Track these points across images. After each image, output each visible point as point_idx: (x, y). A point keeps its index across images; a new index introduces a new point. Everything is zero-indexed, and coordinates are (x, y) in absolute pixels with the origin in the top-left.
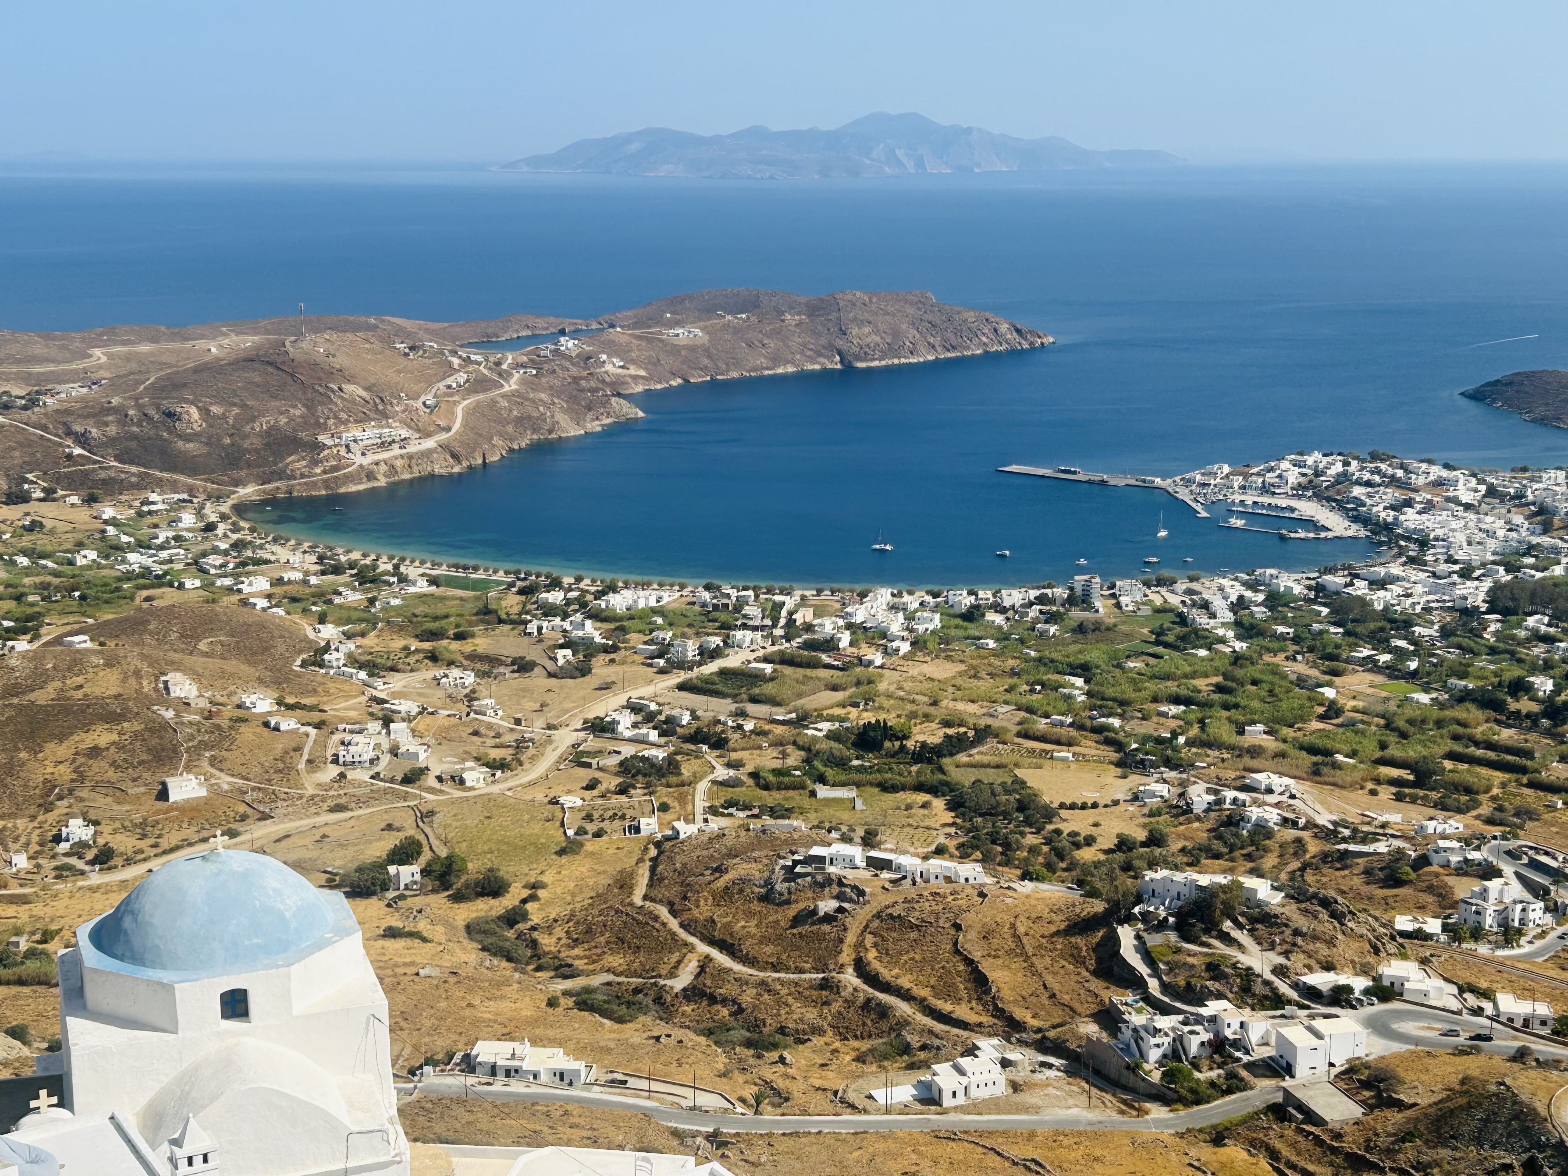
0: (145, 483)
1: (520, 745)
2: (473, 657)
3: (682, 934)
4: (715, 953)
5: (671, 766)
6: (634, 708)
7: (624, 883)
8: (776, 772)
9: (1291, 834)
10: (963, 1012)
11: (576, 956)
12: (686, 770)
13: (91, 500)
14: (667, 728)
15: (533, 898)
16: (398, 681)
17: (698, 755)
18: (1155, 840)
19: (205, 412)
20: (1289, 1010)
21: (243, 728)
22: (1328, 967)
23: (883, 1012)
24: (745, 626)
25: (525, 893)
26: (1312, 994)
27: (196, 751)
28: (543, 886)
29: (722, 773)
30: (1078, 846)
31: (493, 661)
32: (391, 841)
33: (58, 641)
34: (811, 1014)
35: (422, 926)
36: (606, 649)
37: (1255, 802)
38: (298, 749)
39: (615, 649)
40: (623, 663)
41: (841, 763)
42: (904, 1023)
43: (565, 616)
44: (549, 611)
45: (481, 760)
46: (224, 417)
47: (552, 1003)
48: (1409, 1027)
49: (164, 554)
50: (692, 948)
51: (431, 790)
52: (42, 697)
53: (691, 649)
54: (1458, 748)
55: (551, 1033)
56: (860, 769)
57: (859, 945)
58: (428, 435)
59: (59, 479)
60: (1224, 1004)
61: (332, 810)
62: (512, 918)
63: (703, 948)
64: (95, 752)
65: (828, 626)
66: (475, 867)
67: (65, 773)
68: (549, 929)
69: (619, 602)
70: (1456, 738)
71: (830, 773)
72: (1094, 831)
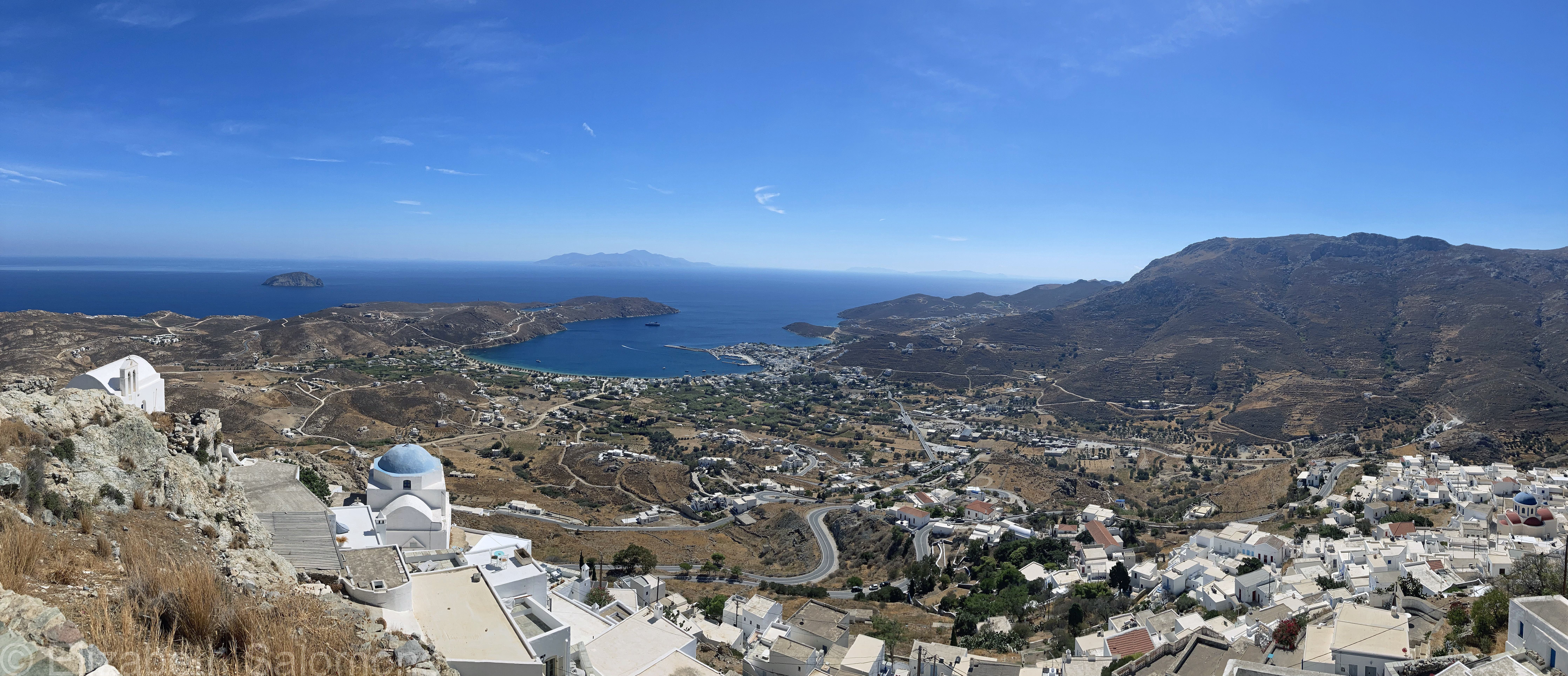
0: (439, 343)
1: (530, 419)
2: (518, 393)
3: (572, 474)
4: (581, 480)
5: (571, 426)
6: (561, 410)
7: (556, 459)
8: (600, 429)
9: (740, 445)
10: (649, 498)
11: (542, 478)
12: (575, 427)
13: (427, 347)
14: (570, 416)
15: (531, 461)
16: (498, 399)
17: (578, 424)
18: (704, 448)
19: (455, 325)
20: (737, 494)
21: (458, 409)
22: (747, 482)
23: (627, 497)
24: (593, 388)
25: (529, 460)
26: (743, 489)
27: (445, 414)
28: (534, 458)
29: (585, 428)
30: (683, 450)
31: (524, 395)
32: (494, 443)
33: (415, 382)
34: (607, 498)
35: (500, 466)
36: (554, 393)
37: (730, 437)
38: (471, 415)
39: (557, 393)
40: (559, 397)
41: (618, 426)
42: (632, 500)
43: (544, 384)
44: (539, 382)
45: (519, 422)
46: (459, 327)
47: (535, 491)
48: (768, 497)
49: (442, 361)
50: (574, 478)
51: (505, 429)
52: (410, 396)
53: (578, 393)
54: (782, 420)
55: (533, 499)
56: (624, 428)
57: (621, 478)
58: (510, 333)
59: (419, 341)
60: (720, 493)
61: (479, 433)
62: (526, 466)
63: (577, 478)
64: (421, 411)
65: (616, 387)
66: (515, 452)
67: (413, 416)
68: (535, 470)
69: (559, 380)
70: (781, 417)
71: (614, 428)
72: (688, 446)
